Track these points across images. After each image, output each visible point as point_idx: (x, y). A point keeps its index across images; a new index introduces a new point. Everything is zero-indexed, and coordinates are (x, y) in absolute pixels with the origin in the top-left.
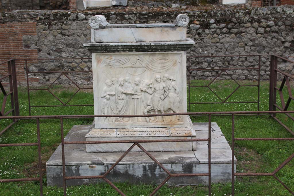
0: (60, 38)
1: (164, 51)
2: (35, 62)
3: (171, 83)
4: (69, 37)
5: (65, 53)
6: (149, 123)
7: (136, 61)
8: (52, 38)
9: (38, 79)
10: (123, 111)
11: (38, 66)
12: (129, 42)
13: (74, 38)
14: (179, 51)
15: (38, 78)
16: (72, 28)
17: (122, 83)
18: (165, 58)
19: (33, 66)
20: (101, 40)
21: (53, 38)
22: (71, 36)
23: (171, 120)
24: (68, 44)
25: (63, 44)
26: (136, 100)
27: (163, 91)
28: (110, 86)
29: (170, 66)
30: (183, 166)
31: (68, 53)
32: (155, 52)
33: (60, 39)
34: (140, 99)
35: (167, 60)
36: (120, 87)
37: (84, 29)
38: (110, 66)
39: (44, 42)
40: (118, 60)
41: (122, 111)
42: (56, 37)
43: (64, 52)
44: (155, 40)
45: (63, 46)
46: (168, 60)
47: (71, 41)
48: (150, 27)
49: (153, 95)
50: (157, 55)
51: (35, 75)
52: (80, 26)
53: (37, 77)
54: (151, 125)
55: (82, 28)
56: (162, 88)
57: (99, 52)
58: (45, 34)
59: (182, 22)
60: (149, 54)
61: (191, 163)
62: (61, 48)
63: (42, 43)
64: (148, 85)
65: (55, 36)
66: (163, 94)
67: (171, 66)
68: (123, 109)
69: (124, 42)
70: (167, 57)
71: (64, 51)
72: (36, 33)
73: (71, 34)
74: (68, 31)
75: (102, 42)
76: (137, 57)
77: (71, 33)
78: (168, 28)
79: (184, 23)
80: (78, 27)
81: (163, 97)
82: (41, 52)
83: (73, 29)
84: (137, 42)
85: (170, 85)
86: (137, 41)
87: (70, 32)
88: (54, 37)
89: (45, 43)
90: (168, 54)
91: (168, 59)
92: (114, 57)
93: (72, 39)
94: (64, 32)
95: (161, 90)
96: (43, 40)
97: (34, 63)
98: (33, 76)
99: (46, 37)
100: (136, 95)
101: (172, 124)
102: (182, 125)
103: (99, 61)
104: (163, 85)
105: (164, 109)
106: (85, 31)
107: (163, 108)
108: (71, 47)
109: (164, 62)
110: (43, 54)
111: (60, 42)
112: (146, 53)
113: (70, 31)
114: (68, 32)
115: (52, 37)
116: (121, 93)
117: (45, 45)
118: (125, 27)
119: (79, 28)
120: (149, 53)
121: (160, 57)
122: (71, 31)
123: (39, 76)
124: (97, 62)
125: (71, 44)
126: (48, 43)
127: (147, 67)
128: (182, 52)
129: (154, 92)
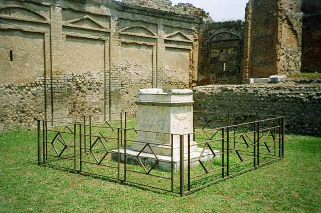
3: (166, 122)
10: (148, 133)
18: (163, 110)
23: (165, 140)
26: (152, 128)
28: (144, 121)
29: (165, 113)
32: (159, 106)
34: (154, 128)
36: (147, 121)
38: (144, 111)
40: (147, 109)
44: (159, 101)
47: (222, 103)
49: (158, 127)
57: (139, 105)
62: (216, 107)
64: (156, 122)
71: (218, 109)
78: (164, 95)
79: (170, 94)
81: (162, 128)
82: (206, 109)
89: (208, 104)
100: (152, 126)
103: (140, 109)
104: (162, 122)
116: (147, 125)
120: (157, 106)
127: (157, 113)
128: (169, 107)
129: (159, 125)
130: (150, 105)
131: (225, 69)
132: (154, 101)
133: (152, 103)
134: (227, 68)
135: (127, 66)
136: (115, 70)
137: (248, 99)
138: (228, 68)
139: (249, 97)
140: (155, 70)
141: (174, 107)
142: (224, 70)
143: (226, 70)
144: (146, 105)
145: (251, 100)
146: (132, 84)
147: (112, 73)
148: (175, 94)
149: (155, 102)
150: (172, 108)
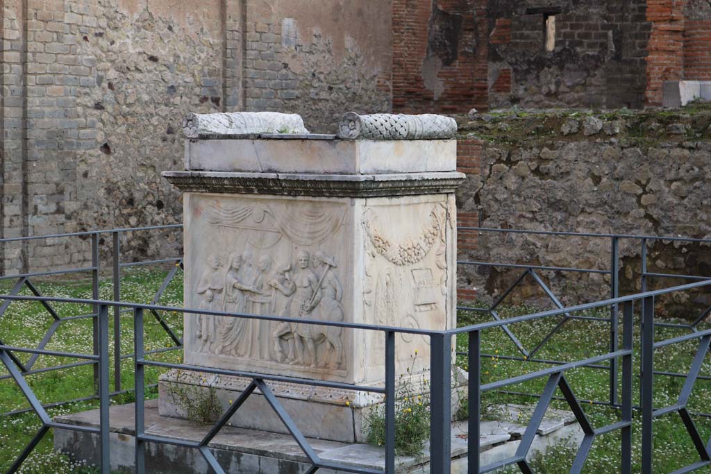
0: (535, 182)
1: (313, 196)
2: (470, 245)
3: (327, 272)
4: (555, 182)
5: (543, 225)
6: (280, 365)
7: (263, 215)
8: (515, 183)
9: (474, 291)
10: (237, 330)
11: (477, 257)
12: (249, 171)
13: (569, 183)
14: (341, 197)
15: (475, 289)
16: (565, 158)
17: (235, 265)
18: (316, 213)
19: (466, 256)
20: (200, 165)
21: (518, 183)
22: (562, 178)
23: (326, 364)
24: (552, 200)
25: (541, 201)
26: (258, 305)
27: (309, 289)
28: (216, 269)
29: (327, 231)
30: (280, 464)
31: (551, 225)
32: (295, 196)
33: (534, 187)
34: (267, 305)
35: (322, 216)
36: (231, 272)
37: (594, 160)
38: (217, 223)
39: (494, 194)
40: (231, 212)
41: (235, 328)
42: (527, 180)
43: (541, 222)
44: (297, 169)
45: (540, 207)
46: (323, 218)
47: (560, 194)
48: (288, 139)
49: (290, 298)
50: (301, 203)
51: (469, 282)
52: (585, 151)
53: (474, 286)
54: (284, 370)
55: (590, 157)
56: (306, 283)
57: (195, 190)
58: (500, 172)
59: (348, 130)
60: (285, 200)
61: (295, 459)
62: (536, 212)
63: (490, 197)
64: (281, 274)
65: (523, 178)
66: (310, 297)
67: (329, 231)
68: (236, 325)
69: (241, 171)
70: (320, 210)
71: (541, 220)
72: (479, 167)
73: (562, 173)
74: (556, 165)
75: (202, 168)
76: (264, 207)
77: (561, 171)
78: (322, 142)
79: (351, 132)
80: (580, 154)
81: (308, 304)
82: (488, 219)
83: (567, 161)
84: (263, 172)
85: (325, 279)
86: (264, 169)
87: (560, 168)
88: (520, 180)
89: (497, 196)
90: (320, 202)
91: (321, 214)
92: (222, 205)
93: (562, 188)
94: (545, 168)
95: (305, 287)
96: (494, 186)
97: (467, 248)
98: (466, 284)
99: (501, 178)
100: (260, 296)
101: (324, 374)
102: (343, 377)
103: (196, 211)
104: (309, 276)
105: (310, 333)
106: (597, 166)
107: (308, 332)
108: (560, 209)
109: (314, 221)
110: (491, 225)
111: (535, 196)
112: (278, 197)
113: (560, 166)
114: (556, 167)
115: (514, 179)
116: (232, 288)
117: (496, 200)
118: (243, 138)
119: (583, 157)
120: (284, 197)
121: (307, 207)
122: (562, 164)
123: (478, 285)
124: (194, 214)
125: (560, 200)
126: (505, 196)
127: (282, 232)
128: (347, 200)
129: (294, 291)
130: (251, 192)
131: (557, 44)
132: (270, 171)
133: (260, 179)
134: (565, 35)
135: (103, 22)
136: (48, 36)
137: (682, 173)
138: (572, 35)
139: (688, 165)
140: (234, 43)
141: (371, 202)
142: (550, 45)
143: (559, 49)
144: (227, 190)
145: (695, 179)
146: (129, 105)
147: (34, 53)
148: (373, 135)
149: (273, 176)
150: (359, 203)
